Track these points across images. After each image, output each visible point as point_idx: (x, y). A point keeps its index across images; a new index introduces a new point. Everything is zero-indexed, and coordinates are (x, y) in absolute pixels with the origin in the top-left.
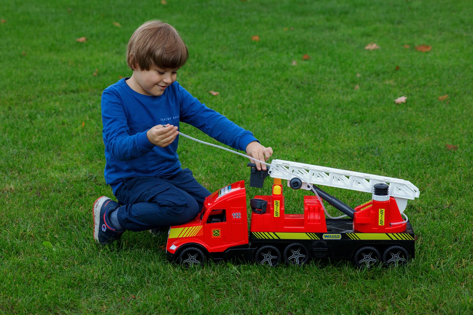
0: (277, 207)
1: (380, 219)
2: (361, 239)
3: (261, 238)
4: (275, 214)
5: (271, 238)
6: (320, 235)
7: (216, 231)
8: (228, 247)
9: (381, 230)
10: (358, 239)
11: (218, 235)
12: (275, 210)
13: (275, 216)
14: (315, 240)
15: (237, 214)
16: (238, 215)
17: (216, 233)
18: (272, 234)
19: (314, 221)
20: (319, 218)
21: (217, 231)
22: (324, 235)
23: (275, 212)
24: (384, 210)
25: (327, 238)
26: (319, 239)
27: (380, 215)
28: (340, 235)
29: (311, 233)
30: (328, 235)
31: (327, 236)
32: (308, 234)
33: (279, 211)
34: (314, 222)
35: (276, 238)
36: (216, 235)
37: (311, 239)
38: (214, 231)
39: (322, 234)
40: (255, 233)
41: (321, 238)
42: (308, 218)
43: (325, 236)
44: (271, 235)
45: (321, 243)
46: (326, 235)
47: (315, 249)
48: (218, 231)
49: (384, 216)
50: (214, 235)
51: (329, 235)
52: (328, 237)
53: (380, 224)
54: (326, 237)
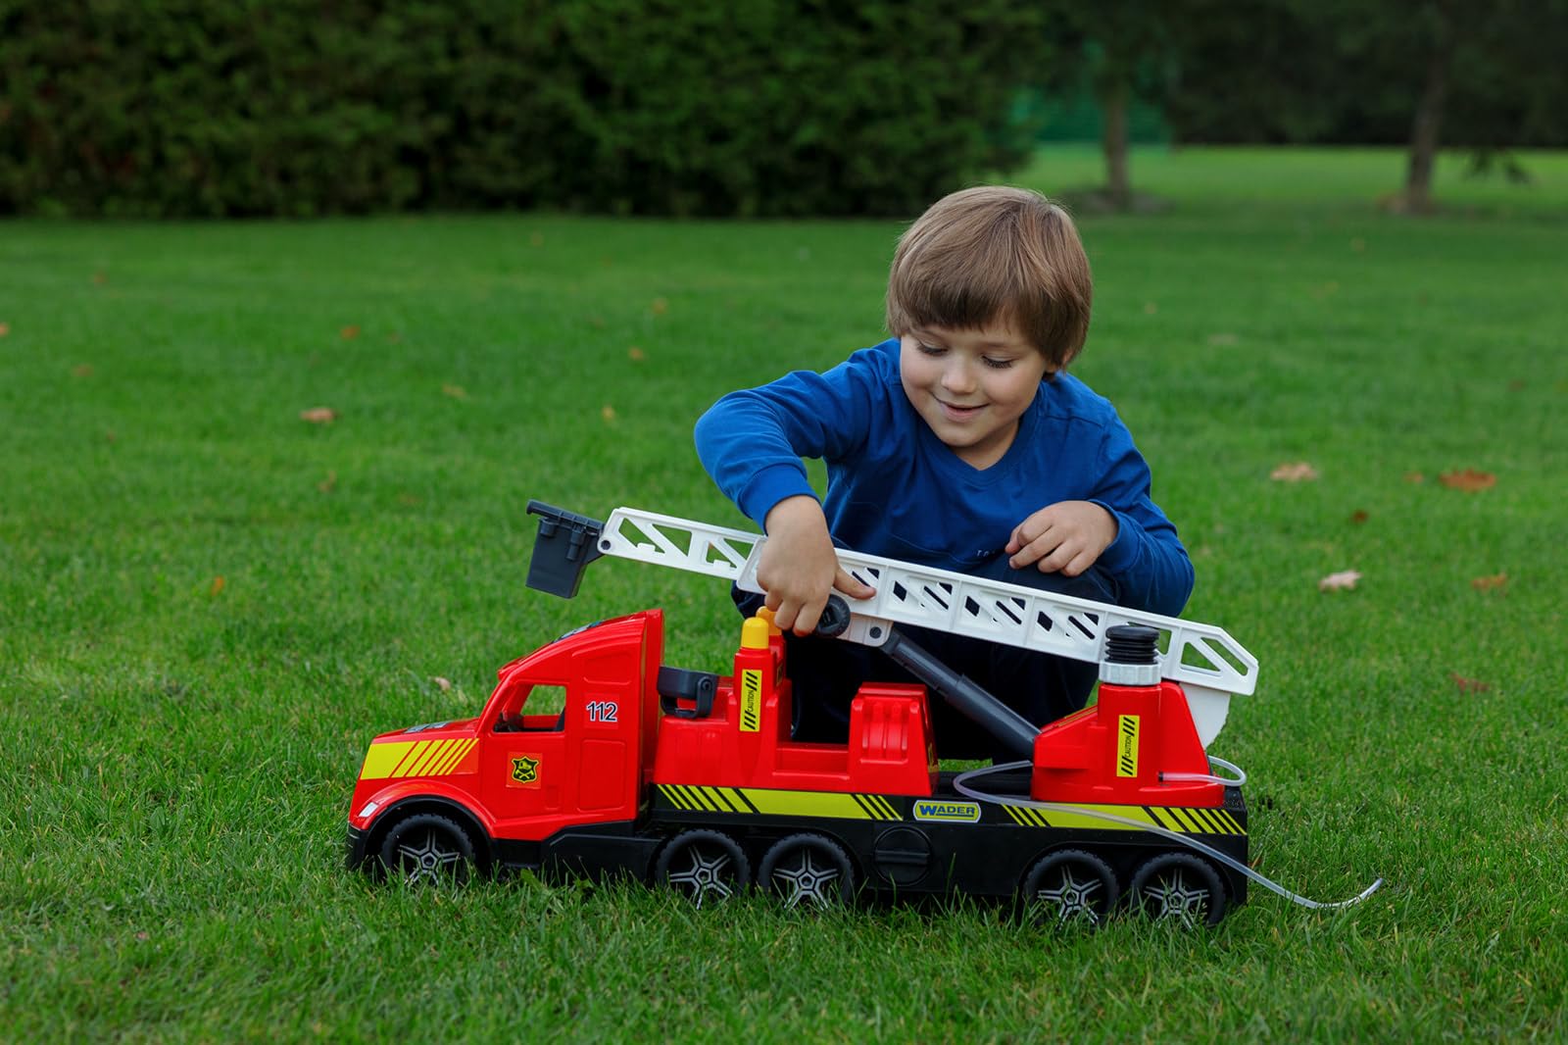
0: (750, 693)
1: (1121, 751)
2: (1053, 825)
3: (688, 808)
4: (742, 720)
5: (725, 808)
6: (905, 805)
7: (525, 764)
8: (562, 825)
9: (1124, 794)
10: (1041, 824)
11: (532, 777)
12: (744, 706)
13: (743, 728)
14: (886, 822)
15: (605, 707)
16: (607, 712)
17: (524, 771)
18: (728, 792)
19: (884, 753)
20: (904, 747)
21: (529, 763)
22: (918, 803)
23: (743, 715)
24: (1136, 719)
25: (928, 818)
26: (900, 819)
27: (1122, 736)
28: (976, 806)
29: (871, 797)
30: (932, 804)
31: (928, 807)
32: (860, 797)
33: (757, 711)
34: (884, 757)
35: (743, 808)
36: (524, 779)
37: (869, 818)
38: (517, 763)
39: (911, 801)
40: (669, 786)
41: (908, 813)
42: (865, 745)
43: (921, 807)
44: (725, 799)
45: (906, 834)
46: (925, 803)
47: (882, 855)
48: (533, 764)
49: (1135, 740)
50: (517, 776)
51: (938, 804)
52: (932, 813)
53: (1120, 773)
54: (924, 812)
